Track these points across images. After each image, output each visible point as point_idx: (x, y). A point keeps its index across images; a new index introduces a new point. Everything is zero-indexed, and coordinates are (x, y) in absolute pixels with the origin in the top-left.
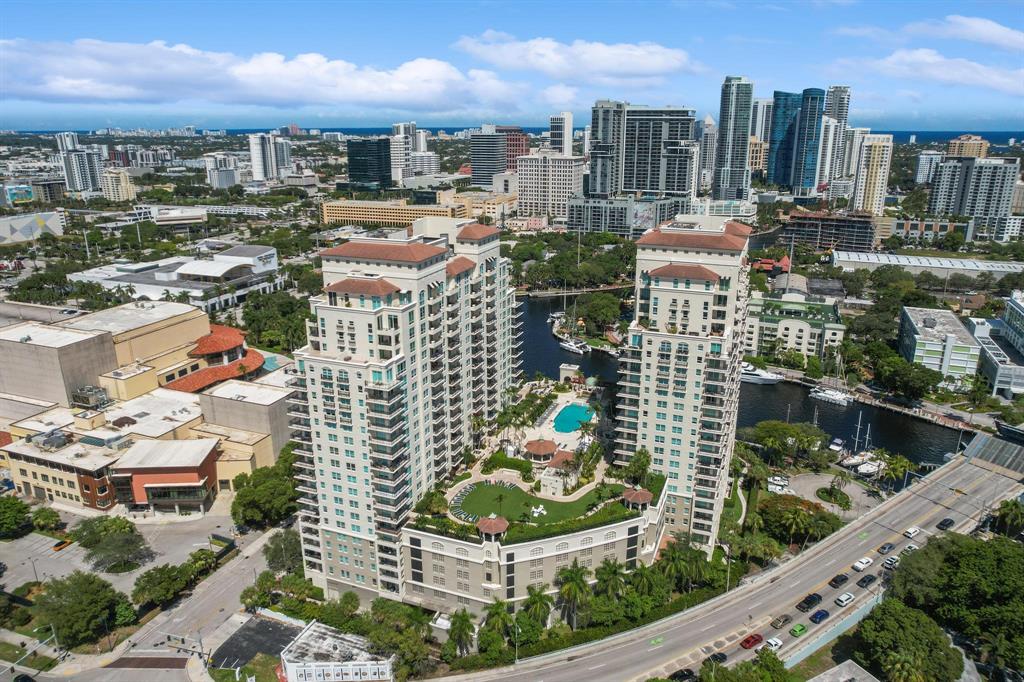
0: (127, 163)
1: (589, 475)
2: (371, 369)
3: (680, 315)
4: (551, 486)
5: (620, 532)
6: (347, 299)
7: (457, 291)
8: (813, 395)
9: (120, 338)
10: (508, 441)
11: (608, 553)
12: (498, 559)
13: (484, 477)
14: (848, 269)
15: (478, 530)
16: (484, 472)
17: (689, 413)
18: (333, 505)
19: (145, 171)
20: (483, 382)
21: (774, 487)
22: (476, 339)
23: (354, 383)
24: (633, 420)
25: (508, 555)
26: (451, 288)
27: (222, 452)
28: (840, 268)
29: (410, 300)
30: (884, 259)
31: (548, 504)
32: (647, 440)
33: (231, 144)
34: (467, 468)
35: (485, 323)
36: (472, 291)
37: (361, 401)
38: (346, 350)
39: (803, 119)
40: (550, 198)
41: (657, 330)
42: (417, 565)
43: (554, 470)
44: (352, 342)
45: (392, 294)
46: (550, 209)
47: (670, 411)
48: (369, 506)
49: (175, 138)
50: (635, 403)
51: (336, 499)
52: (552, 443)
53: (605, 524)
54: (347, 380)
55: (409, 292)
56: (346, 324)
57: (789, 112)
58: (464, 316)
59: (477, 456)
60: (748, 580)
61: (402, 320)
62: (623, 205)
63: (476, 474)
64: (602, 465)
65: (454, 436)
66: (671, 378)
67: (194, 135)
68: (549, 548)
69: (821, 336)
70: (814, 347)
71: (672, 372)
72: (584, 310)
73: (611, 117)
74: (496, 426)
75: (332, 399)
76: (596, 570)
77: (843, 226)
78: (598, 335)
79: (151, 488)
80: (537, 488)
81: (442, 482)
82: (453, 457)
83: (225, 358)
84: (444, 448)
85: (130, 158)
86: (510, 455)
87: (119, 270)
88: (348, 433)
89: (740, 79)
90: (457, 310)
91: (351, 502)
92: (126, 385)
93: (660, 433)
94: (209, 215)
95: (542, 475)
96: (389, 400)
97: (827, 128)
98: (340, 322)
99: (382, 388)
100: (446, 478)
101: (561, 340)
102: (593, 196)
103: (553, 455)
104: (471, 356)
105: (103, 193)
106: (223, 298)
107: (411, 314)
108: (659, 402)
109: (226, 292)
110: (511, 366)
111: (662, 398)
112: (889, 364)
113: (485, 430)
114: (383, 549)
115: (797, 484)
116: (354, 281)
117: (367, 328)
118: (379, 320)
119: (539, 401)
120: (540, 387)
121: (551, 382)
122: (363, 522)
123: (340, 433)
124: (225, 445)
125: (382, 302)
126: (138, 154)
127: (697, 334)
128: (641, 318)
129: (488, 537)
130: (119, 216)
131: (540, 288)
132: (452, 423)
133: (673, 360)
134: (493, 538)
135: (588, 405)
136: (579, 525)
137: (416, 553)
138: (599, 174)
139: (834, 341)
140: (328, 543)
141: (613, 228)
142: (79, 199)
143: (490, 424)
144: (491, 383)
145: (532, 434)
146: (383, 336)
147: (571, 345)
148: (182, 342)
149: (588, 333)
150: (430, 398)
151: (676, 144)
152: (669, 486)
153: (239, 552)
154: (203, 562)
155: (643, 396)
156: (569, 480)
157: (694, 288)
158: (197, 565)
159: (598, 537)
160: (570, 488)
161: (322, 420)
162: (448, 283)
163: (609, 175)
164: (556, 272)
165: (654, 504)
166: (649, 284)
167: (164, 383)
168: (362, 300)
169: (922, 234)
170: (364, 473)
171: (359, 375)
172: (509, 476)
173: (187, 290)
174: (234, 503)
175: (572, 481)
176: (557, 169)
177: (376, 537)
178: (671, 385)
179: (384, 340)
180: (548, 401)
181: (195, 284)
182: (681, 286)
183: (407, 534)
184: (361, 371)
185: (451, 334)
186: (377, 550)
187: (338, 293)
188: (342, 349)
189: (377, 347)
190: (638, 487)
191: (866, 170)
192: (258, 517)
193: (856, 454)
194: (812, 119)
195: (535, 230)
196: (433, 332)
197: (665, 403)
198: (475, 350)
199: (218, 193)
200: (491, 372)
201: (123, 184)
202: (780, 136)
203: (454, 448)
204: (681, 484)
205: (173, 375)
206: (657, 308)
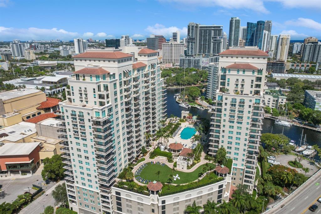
0: (35, 49)
1: (198, 159)
2: (94, 111)
3: (240, 86)
4: (182, 165)
5: (215, 187)
6: (84, 77)
7: (138, 75)
8: (276, 123)
9: (6, 102)
10: (161, 143)
11: (209, 197)
12: (157, 203)
13: (151, 160)
14: (278, 79)
15: (147, 188)
16: (151, 158)
17: (244, 131)
18: (80, 176)
19: (40, 51)
20: (150, 118)
21: (271, 161)
22: (147, 98)
23: (86, 117)
24: (218, 134)
25: (162, 201)
26: (135, 74)
27: (43, 147)
28: (276, 79)
29: (114, 78)
30: (290, 76)
31: (180, 173)
32: (224, 143)
33: (71, 44)
34: (143, 156)
35: (151, 92)
36: (145, 77)
37: (90, 126)
38: (84, 101)
39: (257, 31)
40: (173, 57)
41: (229, 93)
42: (119, 204)
43: (182, 157)
44: (86, 98)
45: (106, 75)
46: (173, 61)
47: (235, 130)
48: (96, 176)
49: (53, 43)
50: (219, 126)
51: (81, 172)
52: (180, 144)
53: (208, 184)
54: (83, 116)
55: (114, 74)
56: (83, 89)
57: (252, 29)
58: (141, 88)
59: (148, 150)
60: (270, 206)
61: (110, 86)
62: (198, 58)
63: (147, 159)
64: (203, 154)
65: (137, 142)
66: (236, 115)
67: (59, 42)
68: (182, 197)
69: (277, 101)
70: (274, 105)
71: (237, 112)
72: (187, 92)
73: (194, 29)
74: (156, 136)
75: (77, 125)
76: (204, 205)
77: (275, 65)
78: (193, 102)
79: (8, 164)
80: (175, 165)
81: (132, 163)
82: (137, 151)
83: (52, 110)
84: (132, 147)
85: (36, 48)
86: (162, 150)
87: (22, 80)
88: (84, 142)
89: (236, 18)
90: (138, 84)
91: (88, 174)
92: (7, 120)
93: (230, 140)
94: (58, 64)
95: (177, 160)
96: (103, 126)
97: (265, 34)
98: (80, 88)
99: (99, 120)
100: (134, 161)
101: (179, 103)
102: (188, 56)
103: (181, 150)
104: (144, 106)
105: (25, 57)
106: (58, 89)
107: (115, 84)
108: (230, 126)
109: (59, 87)
110: (162, 111)
111: (232, 124)
112: (305, 111)
113: (151, 138)
114: (103, 196)
115: (279, 159)
116: (87, 69)
117: (93, 91)
118: (99, 87)
119: (173, 126)
120: (173, 120)
121: (178, 118)
122: (93, 183)
123: (81, 142)
124: (45, 145)
125: (100, 78)
126: (39, 46)
127: (248, 95)
128: (221, 88)
129: (153, 192)
130: (28, 64)
131: (171, 86)
132: (136, 136)
133: (237, 107)
134: (155, 193)
135: (194, 127)
136: (196, 186)
137: (119, 199)
138: (190, 48)
139: (282, 103)
140: (79, 192)
141: (195, 66)
142: (17, 59)
143: (153, 136)
144: (153, 118)
145: (171, 141)
146: (101, 95)
147: (183, 105)
148: (35, 103)
149: (189, 101)
150: (125, 125)
151: (216, 38)
152: (234, 164)
153: (44, 192)
154: (24, 200)
155: (222, 123)
156: (189, 162)
157: (247, 73)
158: (21, 201)
159: (205, 191)
160: (189, 165)
161: (73, 136)
162: (133, 72)
163: (194, 48)
164: (177, 80)
165: (229, 173)
166: (225, 72)
167: (25, 119)
168: (91, 77)
169: (300, 68)
170: (93, 161)
171: (89, 114)
172: (162, 160)
173: (44, 86)
174: (43, 171)
175: (191, 163)
176: (175, 47)
177: (100, 191)
178: (236, 118)
179: (101, 97)
180: (177, 126)
181: (48, 84)
182: (241, 73)
183: (114, 190)
184: (89, 112)
185: (135, 96)
186: (100, 197)
187: (80, 75)
188: (82, 101)
189: (98, 100)
190: (223, 166)
191: (281, 46)
192: (54, 176)
193: (300, 146)
194: (260, 31)
195: (168, 68)
196: (126, 94)
197: (233, 127)
198: (147, 104)
199: (63, 57)
200: (154, 114)
201: (31, 54)
202: (249, 37)
203: (137, 147)
204: (239, 163)
205: (30, 116)
206: (229, 83)
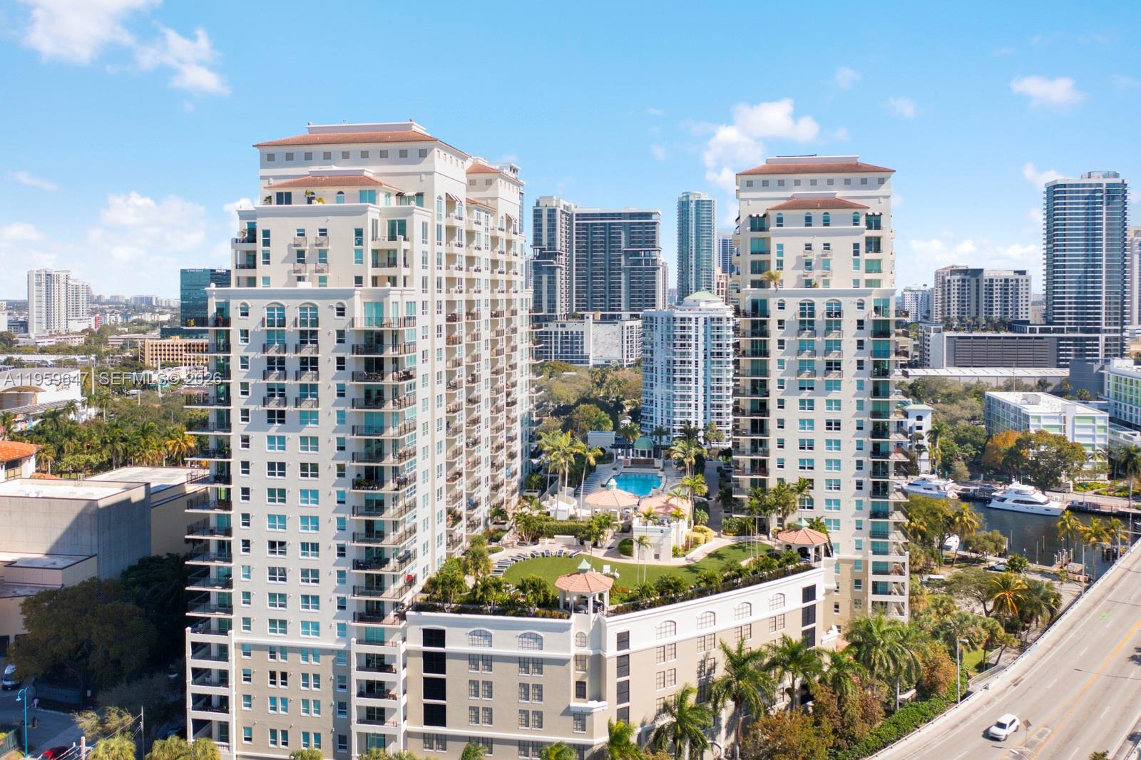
3: (818, 267)
4: (653, 542)
11: (775, 636)
18: (264, 587)
23: (329, 325)
25: (619, 636)
32: (785, 469)
36: (492, 248)
44: (321, 266)
47: (820, 414)
48: (342, 575)
51: (272, 571)
55: (419, 194)
56: (311, 236)
62: (578, 328)
71: (819, 348)
86: (562, 522)
88: (308, 429)
91: (305, 572)
93: (807, 454)
98: (301, 233)
107: (425, 226)
108: (802, 402)
111: (806, 395)
117: (353, 237)
118: (374, 224)
122: (326, 613)
133: (820, 329)
137: (435, 662)
138: (545, 289)
140: (247, 672)
146: (381, 251)
151: (639, 253)
155: (774, 394)
160: (681, 547)
161: (256, 409)
166: (764, 229)
168: (340, 200)
170: (335, 505)
171: (340, 310)
177: (355, 638)
182: (816, 223)
183: (417, 624)
184: (345, 301)
186: (355, 667)
189: (369, 271)
196: (451, 272)
197: (812, 402)
204: (846, 538)
206: (782, 261)
